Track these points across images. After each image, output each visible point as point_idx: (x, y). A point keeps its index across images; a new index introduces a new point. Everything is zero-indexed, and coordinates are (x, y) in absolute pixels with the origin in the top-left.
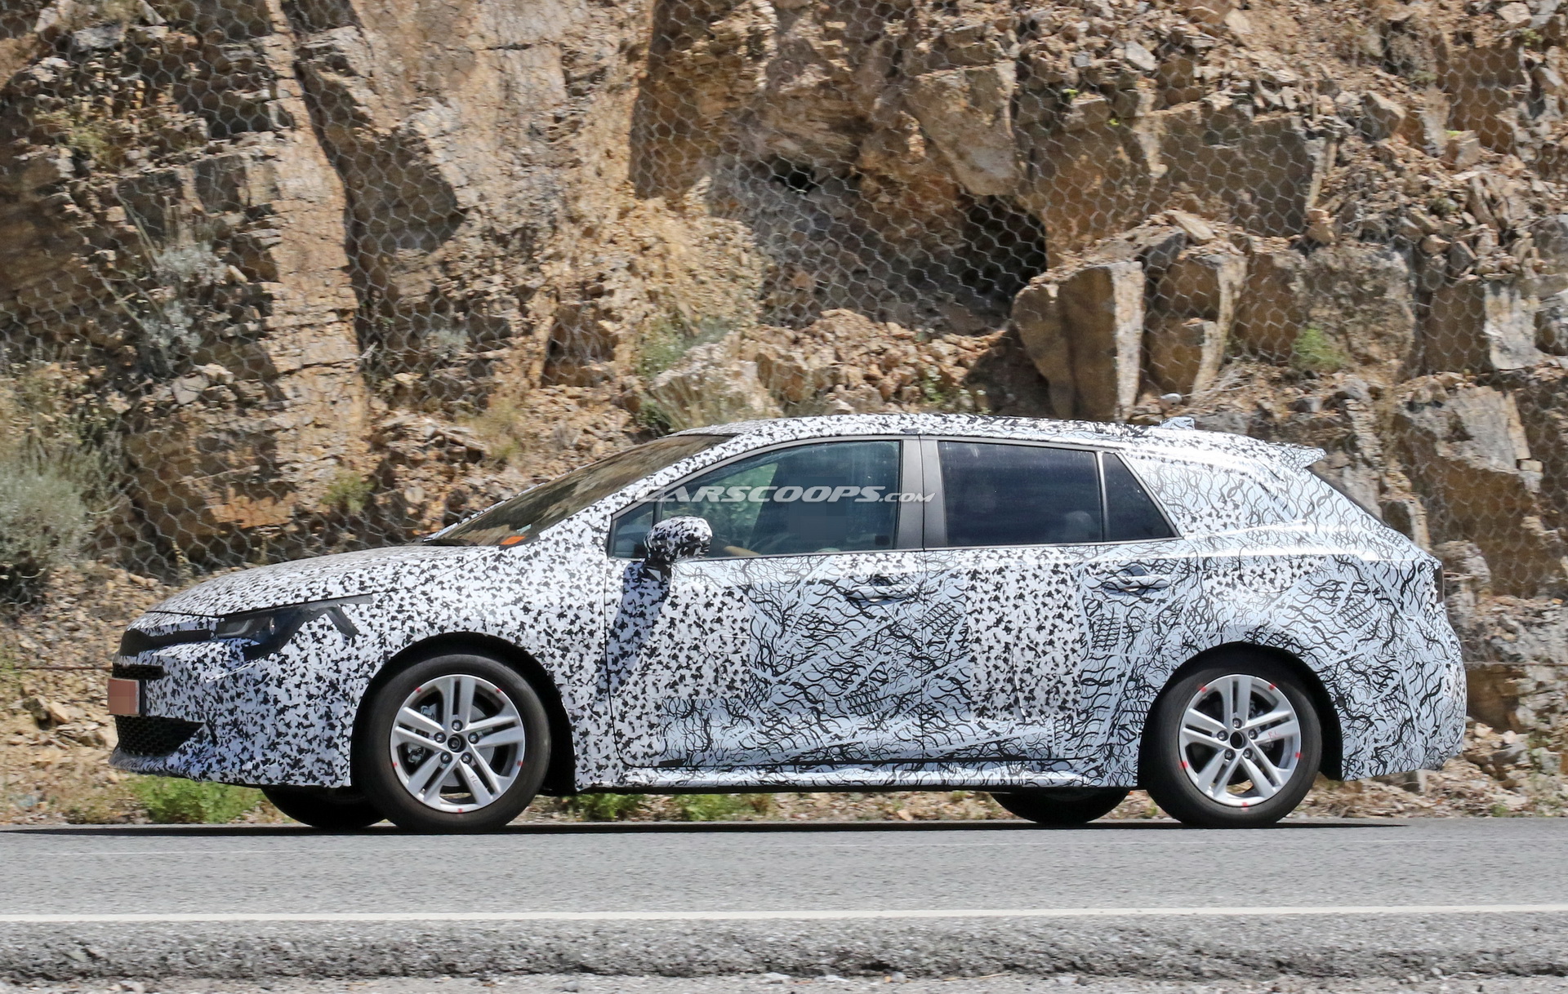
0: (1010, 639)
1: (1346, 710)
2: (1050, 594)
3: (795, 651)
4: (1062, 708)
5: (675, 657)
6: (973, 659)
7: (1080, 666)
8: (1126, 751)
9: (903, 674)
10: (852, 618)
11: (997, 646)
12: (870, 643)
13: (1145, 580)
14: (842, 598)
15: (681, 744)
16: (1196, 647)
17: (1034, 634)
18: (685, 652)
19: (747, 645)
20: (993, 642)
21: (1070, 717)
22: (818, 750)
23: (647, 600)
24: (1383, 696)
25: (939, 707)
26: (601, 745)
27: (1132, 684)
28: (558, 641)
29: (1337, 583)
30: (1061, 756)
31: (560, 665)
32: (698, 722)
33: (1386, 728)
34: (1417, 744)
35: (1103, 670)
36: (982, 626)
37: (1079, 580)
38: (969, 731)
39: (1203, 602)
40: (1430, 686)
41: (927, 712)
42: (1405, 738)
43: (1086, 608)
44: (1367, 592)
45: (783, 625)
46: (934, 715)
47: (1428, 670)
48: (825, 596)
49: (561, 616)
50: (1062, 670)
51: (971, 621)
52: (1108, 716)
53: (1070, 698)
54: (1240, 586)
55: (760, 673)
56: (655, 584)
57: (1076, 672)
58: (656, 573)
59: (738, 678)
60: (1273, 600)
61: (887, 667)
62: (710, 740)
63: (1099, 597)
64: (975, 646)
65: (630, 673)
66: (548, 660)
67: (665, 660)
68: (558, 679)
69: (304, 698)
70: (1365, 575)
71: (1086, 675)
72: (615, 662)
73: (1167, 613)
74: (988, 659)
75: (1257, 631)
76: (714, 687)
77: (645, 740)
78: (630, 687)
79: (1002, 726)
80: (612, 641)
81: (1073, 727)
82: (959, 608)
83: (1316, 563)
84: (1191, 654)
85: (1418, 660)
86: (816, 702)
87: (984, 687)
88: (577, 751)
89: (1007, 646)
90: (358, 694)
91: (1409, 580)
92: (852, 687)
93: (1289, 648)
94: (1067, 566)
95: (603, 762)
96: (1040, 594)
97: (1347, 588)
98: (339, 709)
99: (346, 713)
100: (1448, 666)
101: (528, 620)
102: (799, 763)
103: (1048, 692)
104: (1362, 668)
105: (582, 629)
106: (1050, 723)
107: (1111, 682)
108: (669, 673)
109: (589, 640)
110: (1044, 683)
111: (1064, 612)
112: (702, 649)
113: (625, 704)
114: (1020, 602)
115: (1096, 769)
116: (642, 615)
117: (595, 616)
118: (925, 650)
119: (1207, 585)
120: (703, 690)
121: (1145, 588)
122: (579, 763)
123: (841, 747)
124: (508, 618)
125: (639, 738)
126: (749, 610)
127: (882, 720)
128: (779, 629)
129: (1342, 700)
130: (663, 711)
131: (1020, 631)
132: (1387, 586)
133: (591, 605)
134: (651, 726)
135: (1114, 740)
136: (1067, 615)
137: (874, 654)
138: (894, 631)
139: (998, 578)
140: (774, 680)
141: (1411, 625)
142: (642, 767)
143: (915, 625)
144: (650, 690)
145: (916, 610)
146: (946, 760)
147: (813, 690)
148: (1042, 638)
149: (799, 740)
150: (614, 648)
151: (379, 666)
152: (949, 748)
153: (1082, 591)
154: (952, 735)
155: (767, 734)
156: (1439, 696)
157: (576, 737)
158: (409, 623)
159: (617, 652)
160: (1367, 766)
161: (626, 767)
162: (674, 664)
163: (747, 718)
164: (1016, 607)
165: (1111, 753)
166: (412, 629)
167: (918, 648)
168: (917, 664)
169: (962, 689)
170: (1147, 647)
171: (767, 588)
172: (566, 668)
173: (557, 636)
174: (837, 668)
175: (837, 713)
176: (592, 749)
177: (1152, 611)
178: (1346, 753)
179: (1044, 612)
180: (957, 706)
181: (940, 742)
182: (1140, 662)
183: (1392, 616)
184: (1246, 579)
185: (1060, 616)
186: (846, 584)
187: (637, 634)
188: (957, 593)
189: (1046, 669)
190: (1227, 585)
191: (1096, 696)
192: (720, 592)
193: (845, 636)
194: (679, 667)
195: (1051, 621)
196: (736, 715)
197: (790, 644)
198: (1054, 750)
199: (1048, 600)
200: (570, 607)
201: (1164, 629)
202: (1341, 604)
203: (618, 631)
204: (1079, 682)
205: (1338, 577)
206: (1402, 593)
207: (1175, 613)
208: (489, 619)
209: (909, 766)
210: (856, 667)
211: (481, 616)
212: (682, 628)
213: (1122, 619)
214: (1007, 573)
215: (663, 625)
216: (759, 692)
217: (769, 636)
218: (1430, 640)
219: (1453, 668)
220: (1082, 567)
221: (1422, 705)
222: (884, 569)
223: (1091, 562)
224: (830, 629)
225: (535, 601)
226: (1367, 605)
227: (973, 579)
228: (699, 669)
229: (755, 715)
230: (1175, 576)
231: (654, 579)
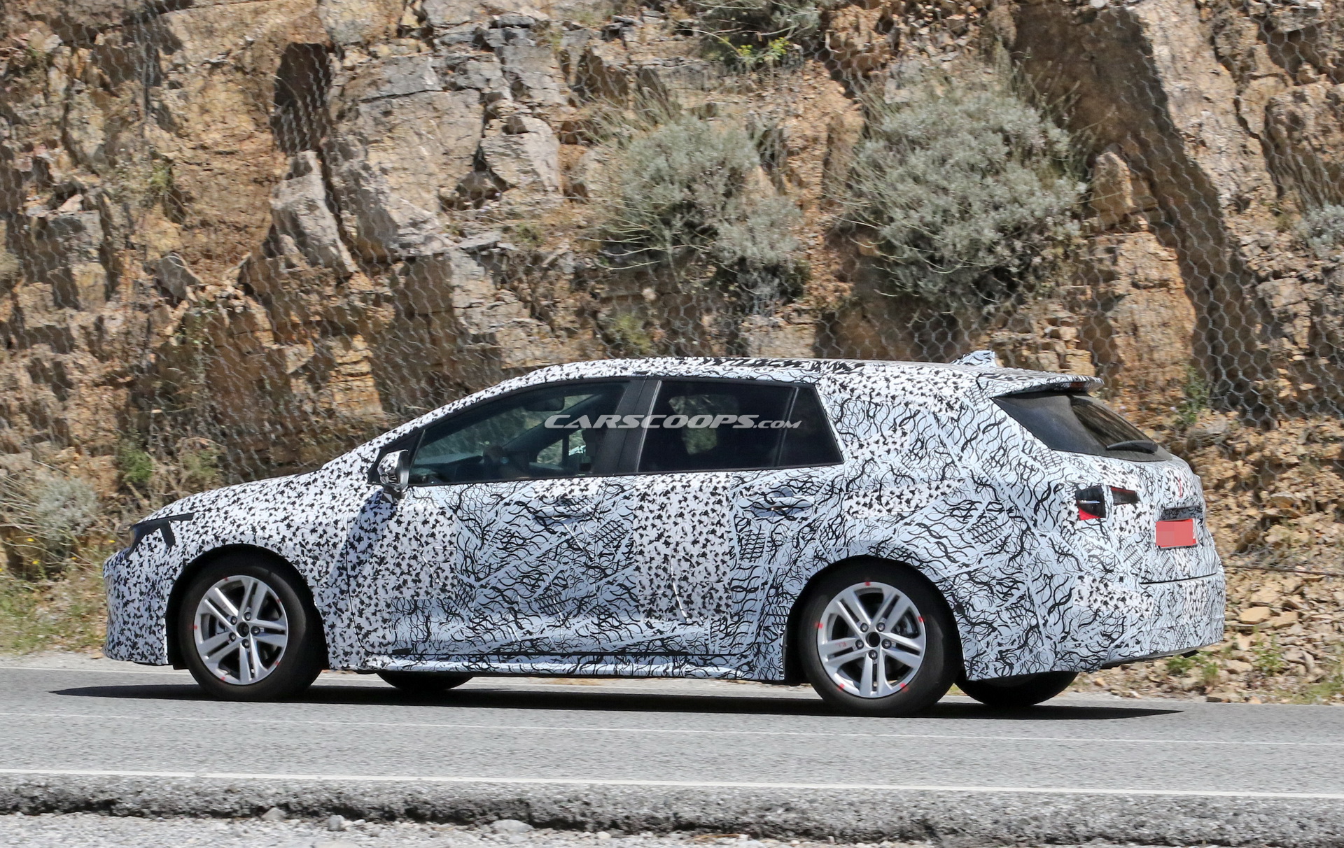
0: (669, 551)
1: (965, 617)
2: (706, 513)
3: (492, 560)
4: (718, 611)
5: (399, 565)
6: (638, 569)
7: (730, 575)
8: (770, 649)
9: (580, 580)
10: (538, 533)
11: (657, 557)
12: (551, 555)
13: (788, 500)
14: (530, 516)
15: (407, 635)
16: (825, 559)
17: (689, 547)
18: (407, 561)
19: (455, 556)
20: (654, 554)
21: (725, 619)
22: (513, 643)
23: (379, 519)
24: (1007, 604)
25: (613, 609)
26: (346, 636)
27: (773, 592)
28: (310, 551)
29: (972, 503)
30: (717, 651)
31: (311, 571)
32: (421, 618)
33: (1009, 634)
34: (1045, 648)
35: (749, 578)
36: (645, 540)
37: (733, 501)
38: (637, 630)
39: (839, 519)
40: (1059, 596)
41: (604, 613)
42: (1031, 642)
43: (736, 525)
44: (1001, 511)
45: (483, 539)
46: (610, 616)
47: (1056, 582)
49: (313, 531)
50: (713, 578)
51: (636, 536)
52: (755, 618)
53: (723, 602)
54: (876, 505)
55: (465, 578)
56: (388, 504)
57: (726, 580)
58: (390, 496)
59: (448, 582)
60: (903, 517)
61: (566, 574)
62: (429, 633)
63: (749, 516)
64: (639, 557)
65: (365, 577)
66: (302, 566)
67: (391, 567)
68: (310, 583)
69: (138, 594)
70: (1001, 496)
71: (735, 583)
72: (353, 568)
73: (807, 529)
74: (650, 568)
75: (879, 546)
76: (430, 590)
77: (380, 632)
78: (366, 588)
79: (666, 625)
80: (351, 551)
81: (727, 628)
82: (627, 525)
83: (955, 484)
84: (821, 566)
85: (1046, 571)
86: (513, 603)
87: (648, 592)
88: (328, 640)
89: (666, 557)
90: (167, 592)
91: (1043, 499)
92: (540, 591)
93: (909, 561)
94: (724, 488)
95: (348, 648)
96: (698, 513)
97: (981, 508)
98: (155, 603)
99: (161, 605)
100: (1081, 578)
101: (289, 533)
102: (500, 653)
104: (985, 578)
105: (328, 542)
107: (756, 589)
108: (394, 578)
109: (333, 550)
110: (699, 588)
111: (717, 529)
112: (420, 558)
113: (362, 602)
114: (680, 519)
115: (748, 664)
116: (375, 530)
117: (338, 532)
118: (597, 560)
119: (846, 505)
120: (422, 592)
121: (791, 507)
122: (330, 650)
123: (531, 640)
124: (274, 533)
125: (375, 630)
126: (457, 526)
127: (567, 619)
128: (479, 542)
129: (960, 608)
130: (393, 609)
131: (678, 544)
132: (1021, 505)
133: (336, 522)
134: (385, 621)
135: (760, 639)
136: (720, 531)
137: (555, 563)
138: (571, 544)
139: (664, 499)
140: (477, 585)
141: (1043, 540)
142: (379, 654)
143: (589, 540)
144: (381, 590)
145: (590, 527)
147: (508, 592)
148: (696, 550)
149: (498, 634)
150: (352, 557)
151: (179, 571)
152: (621, 643)
153: (734, 511)
154: (623, 633)
155: (473, 629)
156: (1069, 604)
157: (326, 629)
159: (355, 560)
160: (991, 667)
161: (366, 654)
162: (398, 571)
163: (459, 615)
164: (676, 524)
165: (759, 650)
166: (203, 542)
167: (591, 559)
168: (591, 572)
169: (630, 594)
170: (786, 559)
171: (472, 508)
172: (316, 573)
173: (309, 547)
174: (526, 575)
175: (530, 612)
176: (339, 639)
177: (795, 526)
178: (967, 655)
179: (699, 528)
180: (628, 608)
181: (613, 638)
182: (780, 572)
183: (1024, 531)
184: (884, 500)
185: (713, 532)
186: (535, 505)
187: (370, 546)
188: (627, 512)
189: (700, 577)
190: (865, 505)
191: (744, 601)
192: (435, 511)
193: (532, 548)
194: (402, 573)
195: (704, 536)
196: (451, 614)
197: (488, 554)
198: (711, 647)
199: (704, 518)
200: (320, 524)
201: (802, 542)
202: (972, 521)
203: (356, 543)
204: (730, 588)
205: (974, 498)
206: (1036, 511)
207: (813, 530)
208: (260, 532)
209: (591, 658)
210: (541, 574)
211: (254, 530)
212: (405, 540)
213: (767, 534)
214: (672, 495)
215: (390, 538)
216: (466, 595)
217: (471, 547)
218: (1062, 554)
219: (1088, 580)
220: (738, 490)
221: (1050, 612)
222: (572, 491)
223: (747, 485)
224: (520, 542)
225: (298, 519)
226: (999, 522)
227: (643, 499)
228: (417, 575)
229: (464, 613)
230: (819, 497)
231: (387, 501)
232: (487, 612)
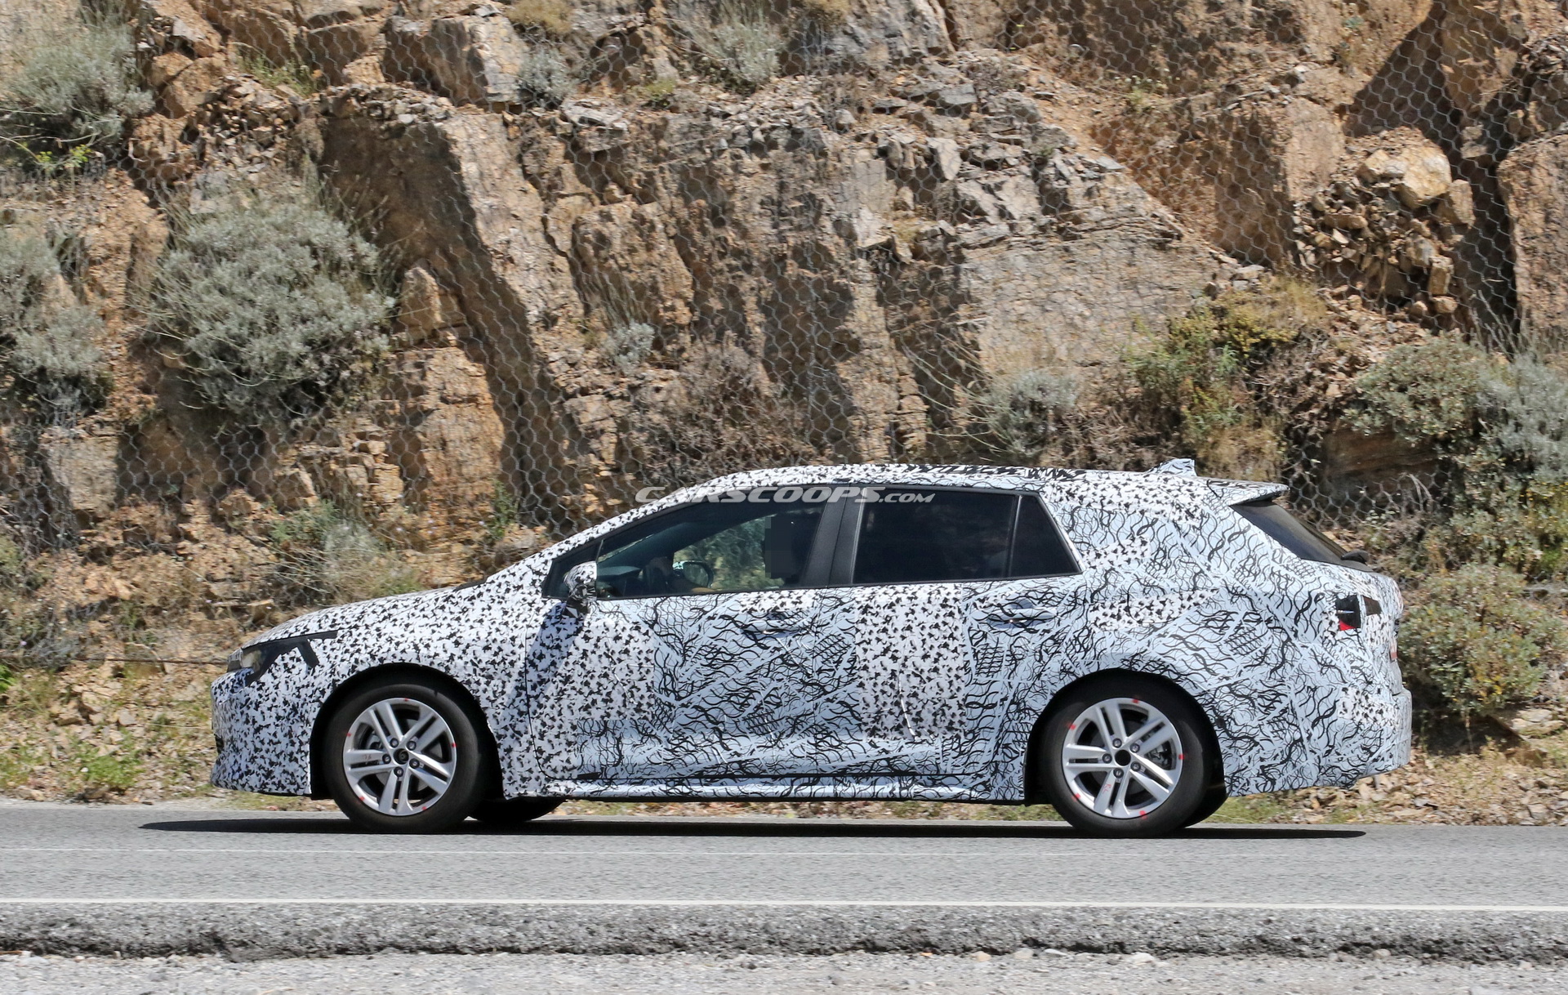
0: (897, 666)
1: (1226, 732)
2: (937, 626)
3: (694, 678)
4: (950, 728)
5: (587, 684)
6: (861, 685)
7: (964, 691)
8: (1010, 768)
9: (795, 698)
10: (748, 649)
11: (883, 673)
12: (763, 671)
13: (1028, 612)
14: (738, 631)
15: (595, 759)
16: (1073, 674)
17: (919, 663)
18: (596, 679)
19: (652, 673)
20: (879, 669)
21: (958, 737)
22: (718, 766)
23: (563, 634)
24: (1270, 718)
25: (832, 728)
26: (524, 760)
27: (1013, 707)
28: (483, 670)
29: (1228, 614)
30: (949, 772)
31: (485, 691)
32: (612, 741)
33: (1273, 748)
34: (1309, 764)
35: (987, 694)
36: (870, 655)
37: (967, 613)
38: (860, 749)
39: (1086, 632)
40: (1323, 709)
41: (822, 732)
42: (1294, 757)
43: (971, 639)
44: (1259, 621)
45: (684, 655)
46: (828, 735)
47: (1320, 694)
48: (724, 630)
49: (487, 648)
50: (946, 694)
51: (859, 651)
52: (993, 736)
53: (956, 720)
54: (1125, 617)
55: (663, 697)
56: (573, 620)
57: (960, 696)
58: (573, 611)
59: (644, 702)
60: (1156, 629)
61: (780, 692)
62: (621, 756)
63: (985, 628)
64: (863, 673)
65: (547, 698)
66: (474, 686)
67: (578, 686)
68: (484, 704)
69: (273, 719)
70: (1258, 606)
71: (971, 699)
72: (534, 688)
73: (1050, 642)
74: (875, 685)
75: (1133, 660)
76: (623, 710)
77: (564, 756)
78: (548, 710)
79: (891, 745)
80: (531, 670)
81: (960, 746)
82: (848, 639)
83: (1208, 595)
84: (1069, 681)
85: (1309, 684)
86: (717, 723)
87: (873, 709)
88: (503, 765)
89: (893, 673)
90: (312, 716)
91: (1303, 610)
92: (749, 710)
93: (1166, 674)
94: (956, 600)
95: (527, 775)
96: (927, 626)
97: (1238, 619)
98: (298, 729)
99: (304, 731)
100: (1345, 690)
101: (457, 652)
102: (703, 776)
103: (935, 714)
104: (1246, 692)
105: (504, 660)
106: (938, 742)
107: (994, 705)
108: (582, 697)
109: (510, 669)
110: (930, 706)
111: (950, 642)
112: (611, 677)
113: (544, 724)
114: (907, 633)
115: (984, 783)
116: (558, 647)
117: (516, 649)
118: (816, 676)
119: (1092, 616)
120: (613, 712)
121: (1031, 619)
122: (506, 776)
123: (739, 762)
124: (440, 651)
125: (558, 754)
126: (654, 642)
127: (779, 739)
128: (680, 659)
129: (1221, 723)
130: (579, 731)
131: (906, 659)
132: (1280, 614)
133: (513, 639)
134: (569, 744)
135: (999, 758)
136: (952, 645)
137: (767, 680)
138: (785, 660)
139: (888, 612)
140: (677, 704)
141: (1304, 652)
142: (562, 779)
143: (806, 655)
144: (566, 712)
145: (807, 642)
146: (840, 775)
147: (713, 713)
148: (927, 665)
149: (701, 756)
150: (533, 675)
151: (328, 693)
152: (841, 765)
153: (968, 624)
154: (844, 753)
155: (672, 751)
156: (1333, 717)
157: (501, 753)
158: (356, 655)
159: (536, 679)
160: (1253, 783)
161: (548, 779)
162: (586, 690)
163: (655, 737)
164: (903, 638)
165: (997, 770)
166: (356, 661)
167: (808, 675)
168: (808, 689)
169: (852, 712)
170: (1029, 673)
171: (671, 623)
172: (490, 694)
173: (482, 665)
174: (735, 693)
175: (737, 732)
176: (516, 764)
177: (1036, 640)
178: (1227, 771)
179: (929, 642)
180: (850, 728)
181: (832, 759)
182: (1021, 687)
183: (1285, 643)
184: (1133, 611)
185: (946, 646)
186: (743, 618)
187: (553, 664)
188: (847, 625)
189: (931, 694)
190: (1113, 616)
191: (980, 717)
192: (629, 626)
193: (740, 665)
194: (591, 693)
195: (936, 650)
196: (646, 735)
197: (690, 672)
198: (942, 766)
199: (935, 631)
200: (494, 641)
201: (1046, 657)
202: (1229, 632)
203: (537, 661)
204: (966, 704)
205: (1230, 608)
206: (1296, 622)
207: (1057, 643)
208: (423, 651)
209: (806, 780)
210: (751, 692)
211: (416, 647)
212: (594, 657)
213: (1006, 647)
214: (897, 607)
215: (576, 655)
216: (664, 715)
217: (671, 665)
218: (1325, 665)
219: (1352, 692)
220: (970, 601)
221: (1313, 726)
222: (783, 604)
223: (981, 596)
224: (728, 658)
225: (467, 636)
226: (1258, 633)
227: (864, 612)
228: (609, 694)
229: (661, 734)
230: (1061, 608)
231: (571, 616)
232: (688, 733)
